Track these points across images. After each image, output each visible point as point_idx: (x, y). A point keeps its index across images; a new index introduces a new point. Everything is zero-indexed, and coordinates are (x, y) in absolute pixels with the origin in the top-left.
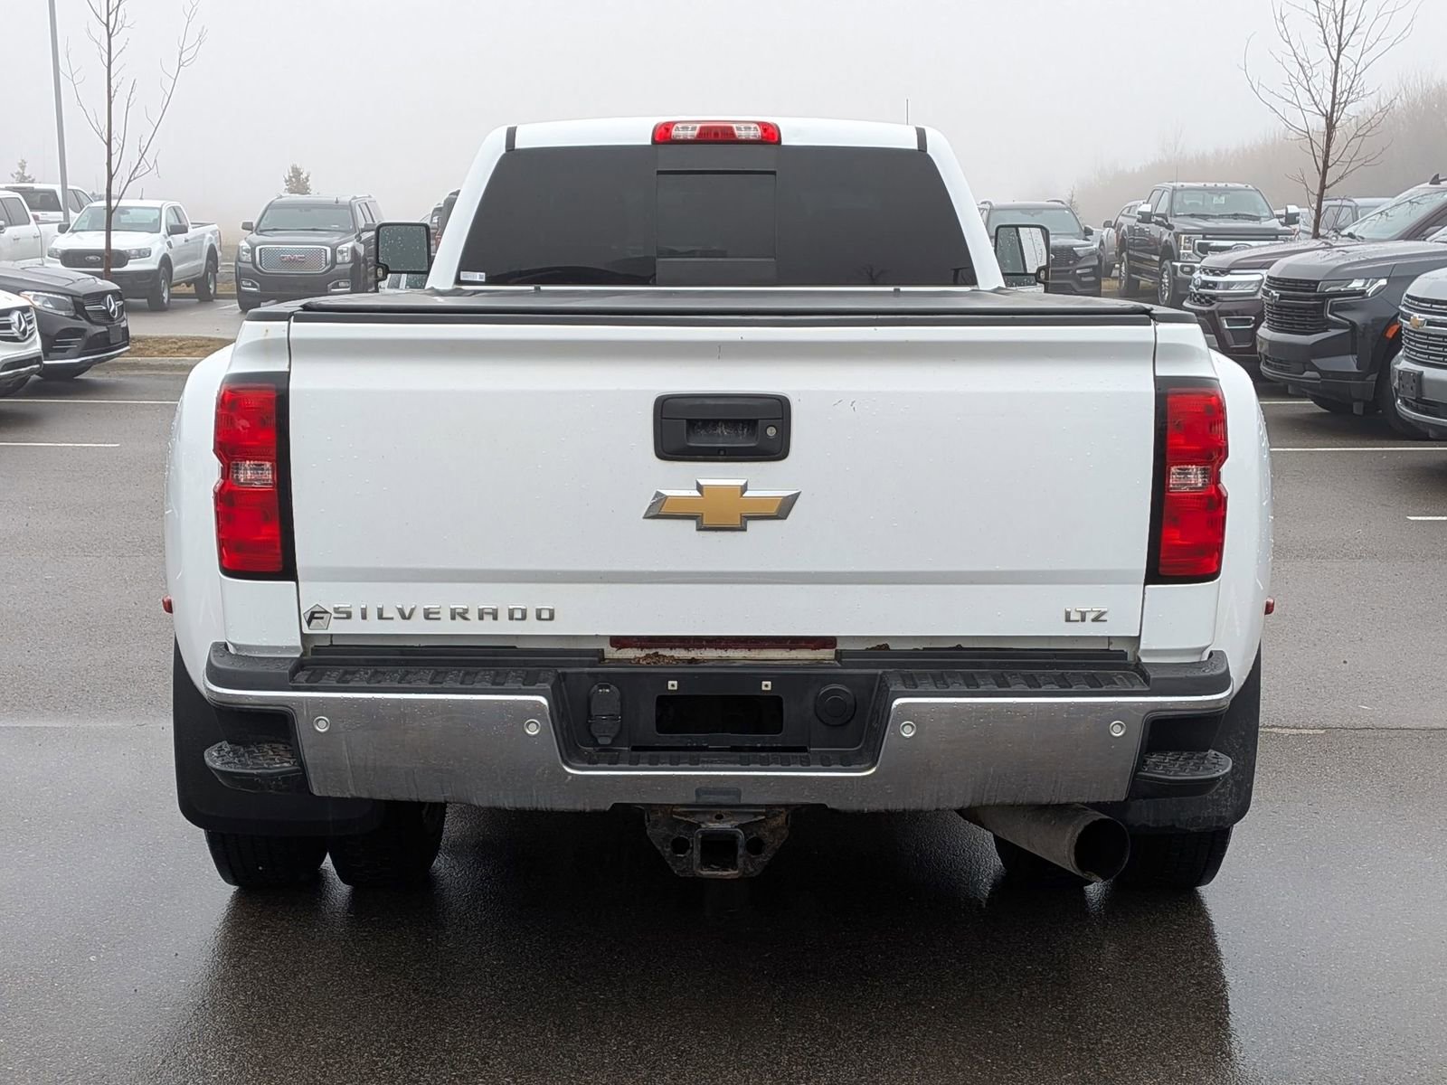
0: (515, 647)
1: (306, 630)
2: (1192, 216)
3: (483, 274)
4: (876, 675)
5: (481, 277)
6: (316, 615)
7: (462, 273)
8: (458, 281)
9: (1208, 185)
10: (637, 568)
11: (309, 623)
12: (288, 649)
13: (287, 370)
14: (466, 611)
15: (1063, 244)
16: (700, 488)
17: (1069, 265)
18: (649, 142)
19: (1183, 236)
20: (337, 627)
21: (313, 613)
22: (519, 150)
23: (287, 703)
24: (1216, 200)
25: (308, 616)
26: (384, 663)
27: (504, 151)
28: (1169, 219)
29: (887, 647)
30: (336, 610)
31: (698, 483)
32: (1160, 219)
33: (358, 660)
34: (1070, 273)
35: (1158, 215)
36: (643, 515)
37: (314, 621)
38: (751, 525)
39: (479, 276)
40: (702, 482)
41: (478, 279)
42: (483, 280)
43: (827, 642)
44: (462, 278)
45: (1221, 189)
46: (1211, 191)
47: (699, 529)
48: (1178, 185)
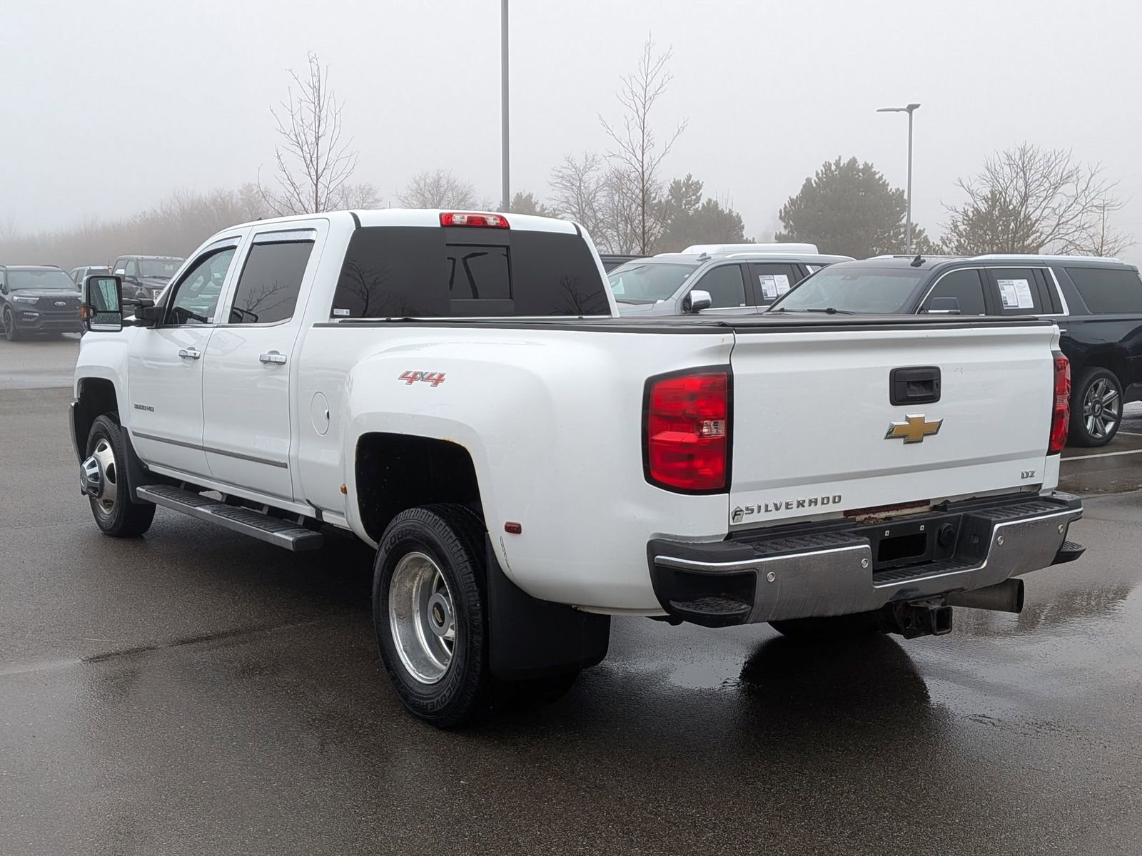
0: (810, 522)
1: (732, 523)
2: (155, 277)
3: (348, 310)
4: (960, 515)
5: (347, 313)
6: (738, 513)
7: (335, 310)
8: (333, 316)
9: (160, 257)
10: (892, 466)
11: (733, 518)
12: (717, 536)
13: (728, 363)
14: (804, 501)
15: (71, 295)
16: (907, 419)
17: (77, 309)
18: (438, 225)
19: (155, 291)
20: (747, 519)
21: (736, 512)
22: (364, 228)
23: (755, 566)
24: (167, 267)
25: (733, 514)
26: (766, 539)
27: (355, 229)
28: (138, 279)
29: (949, 502)
30: (747, 509)
31: (906, 417)
32: (131, 279)
33: (754, 538)
34: (78, 315)
35: (129, 277)
36: (884, 436)
37: (736, 517)
38: (925, 438)
39: (345, 312)
40: (910, 416)
41: (345, 314)
42: (348, 314)
43: (927, 502)
44: (335, 313)
45: (168, 260)
46: (165, 262)
47: (905, 443)
48: (139, 257)
